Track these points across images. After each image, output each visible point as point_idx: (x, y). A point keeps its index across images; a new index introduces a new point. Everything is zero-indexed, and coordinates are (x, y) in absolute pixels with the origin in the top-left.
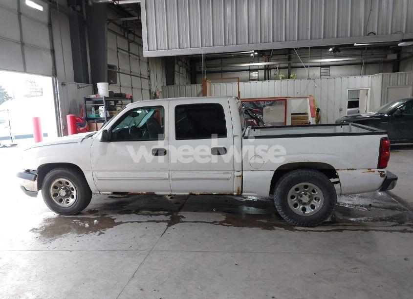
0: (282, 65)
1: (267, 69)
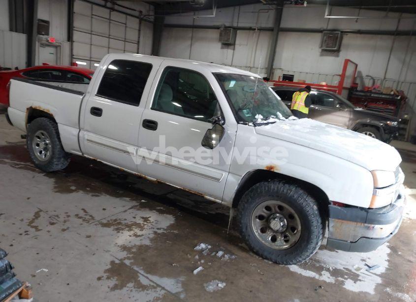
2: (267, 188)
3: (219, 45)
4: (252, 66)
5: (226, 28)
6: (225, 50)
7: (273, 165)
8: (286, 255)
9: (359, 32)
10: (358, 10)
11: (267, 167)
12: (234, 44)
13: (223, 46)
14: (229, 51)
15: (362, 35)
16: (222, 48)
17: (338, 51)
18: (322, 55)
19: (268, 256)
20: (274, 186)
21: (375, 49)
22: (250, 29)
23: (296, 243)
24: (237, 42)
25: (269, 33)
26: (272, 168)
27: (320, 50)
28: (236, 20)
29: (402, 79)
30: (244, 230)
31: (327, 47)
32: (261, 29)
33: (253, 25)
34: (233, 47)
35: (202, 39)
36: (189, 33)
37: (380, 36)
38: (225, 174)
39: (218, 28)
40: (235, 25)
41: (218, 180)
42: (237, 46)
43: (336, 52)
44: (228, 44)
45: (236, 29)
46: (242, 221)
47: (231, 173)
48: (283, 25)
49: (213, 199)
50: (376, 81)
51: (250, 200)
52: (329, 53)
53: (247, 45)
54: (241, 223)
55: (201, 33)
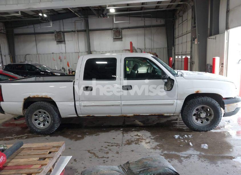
2: (197, 101)
3: (55, 42)
4: (78, 51)
5: (58, 32)
6: (60, 45)
7: (198, 90)
8: (210, 126)
9: (129, 28)
10: (128, 18)
11: (196, 92)
12: (65, 41)
13: (58, 43)
14: (63, 45)
15: (130, 29)
16: (57, 44)
17: (122, 38)
18: (114, 41)
19: (203, 129)
20: (200, 99)
21: (138, 35)
22: (72, 31)
23: (213, 120)
24: (66, 40)
25: (83, 33)
26: (198, 92)
27: (113, 38)
28: (62, 27)
29: (153, 47)
30: (190, 123)
31: (116, 37)
32: (78, 31)
33: (73, 29)
34: (64, 42)
35: (43, 40)
36: (33, 38)
37: (138, 29)
38: (176, 101)
39: (53, 33)
40: (62, 30)
41: (173, 104)
42: (66, 42)
43: (121, 39)
44: (61, 41)
45: (64, 32)
46: (188, 119)
47: (178, 99)
48: (91, 27)
49: (169, 114)
50: (142, 50)
51: (191, 108)
52: (117, 40)
53: (72, 41)
54: (187, 120)
55: (42, 37)
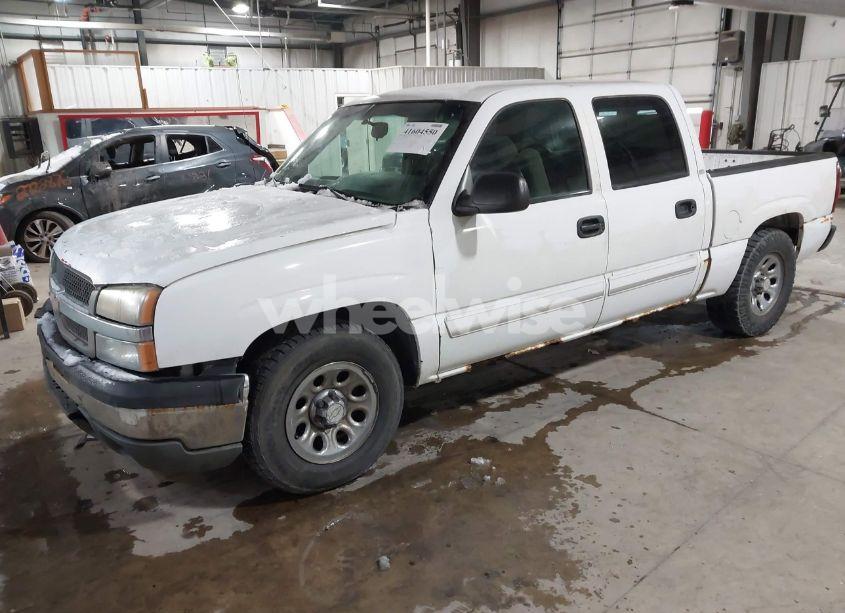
0: (121, 34)
1: (88, 39)
